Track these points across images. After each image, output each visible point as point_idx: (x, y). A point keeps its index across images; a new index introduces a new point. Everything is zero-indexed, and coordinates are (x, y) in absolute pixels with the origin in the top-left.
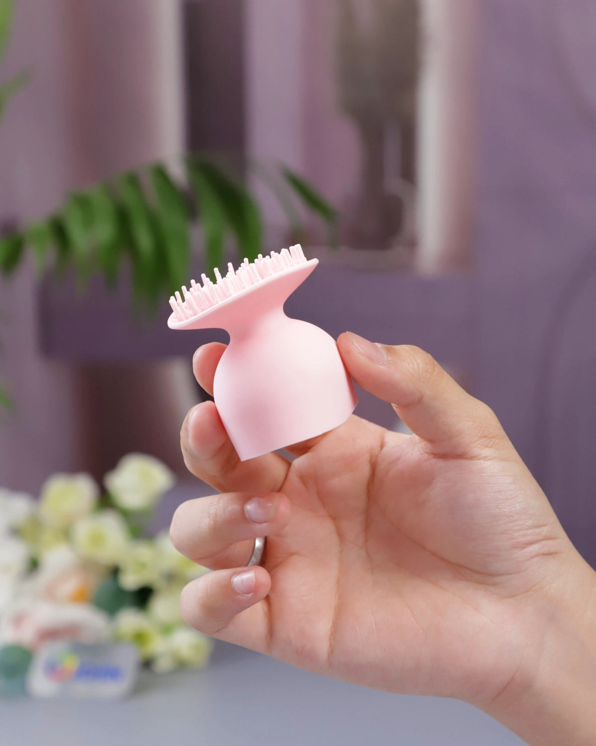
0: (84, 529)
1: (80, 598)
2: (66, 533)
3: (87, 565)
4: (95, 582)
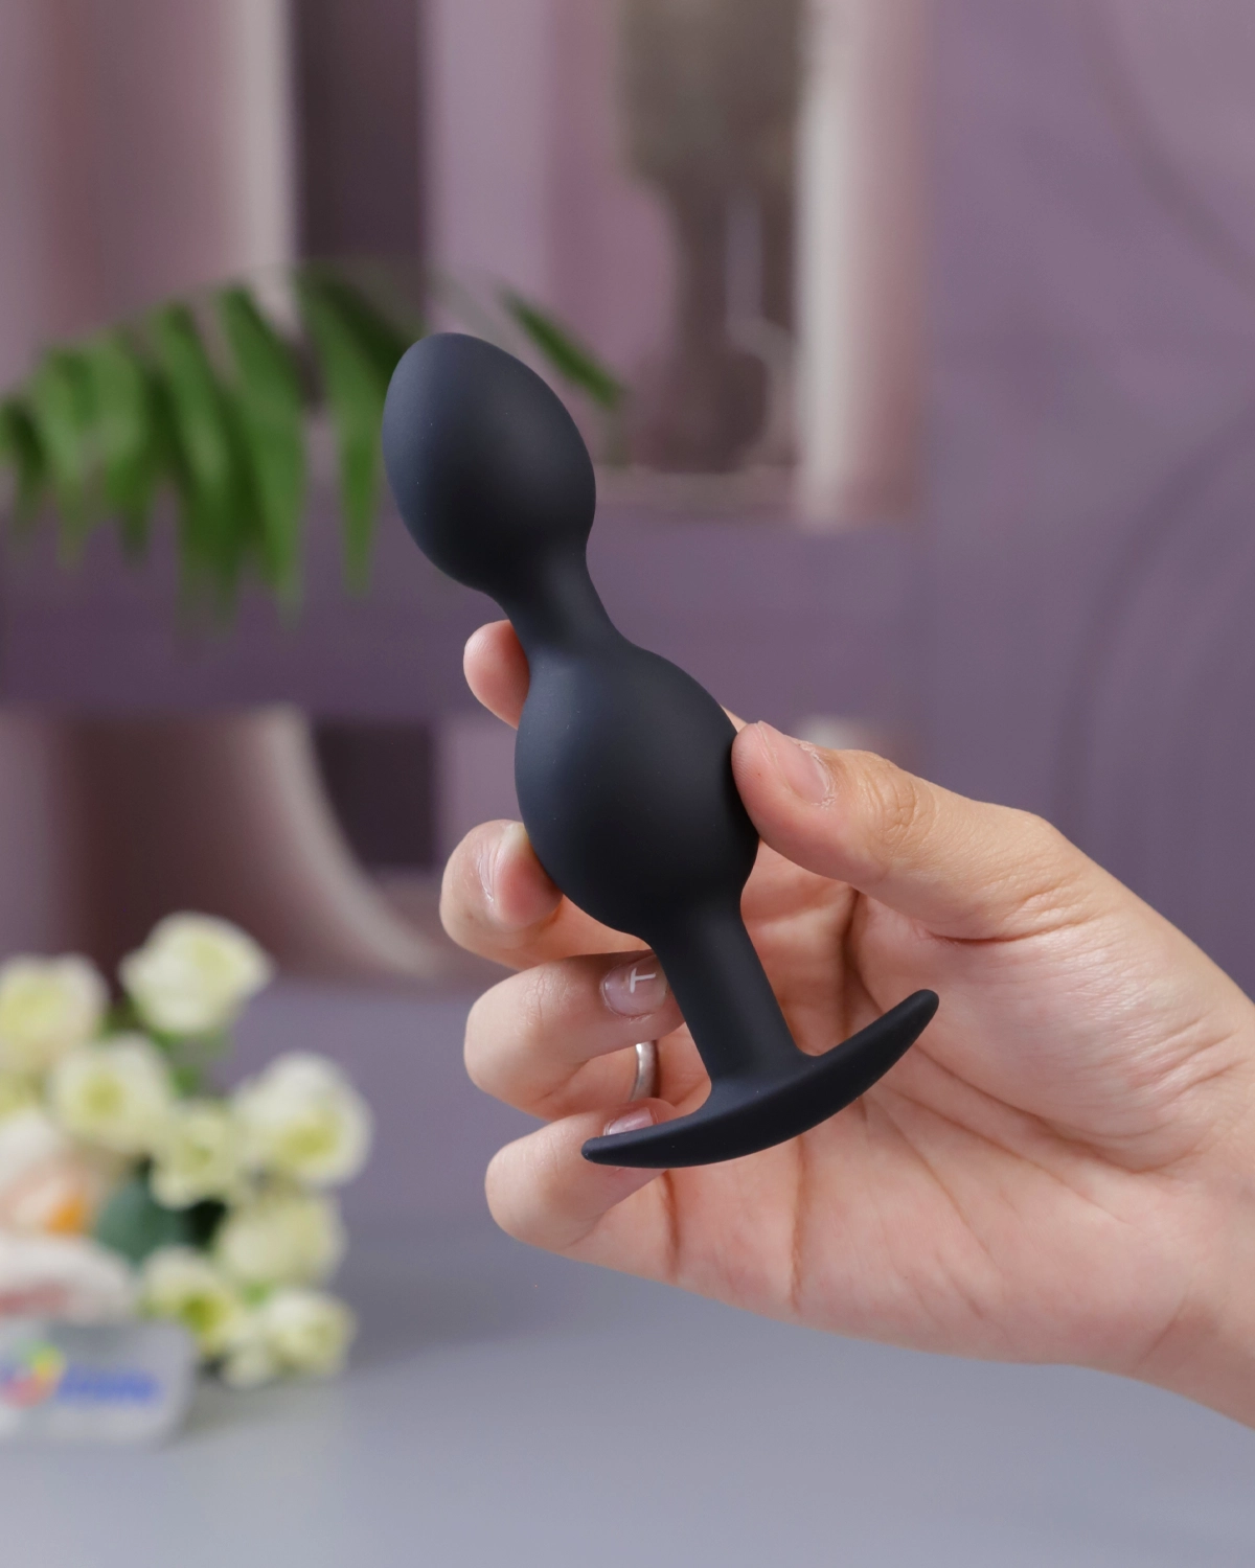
0: (76, 1076)
1: (67, 1225)
2: (37, 1086)
3: (82, 1153)
4: (99, 1191)
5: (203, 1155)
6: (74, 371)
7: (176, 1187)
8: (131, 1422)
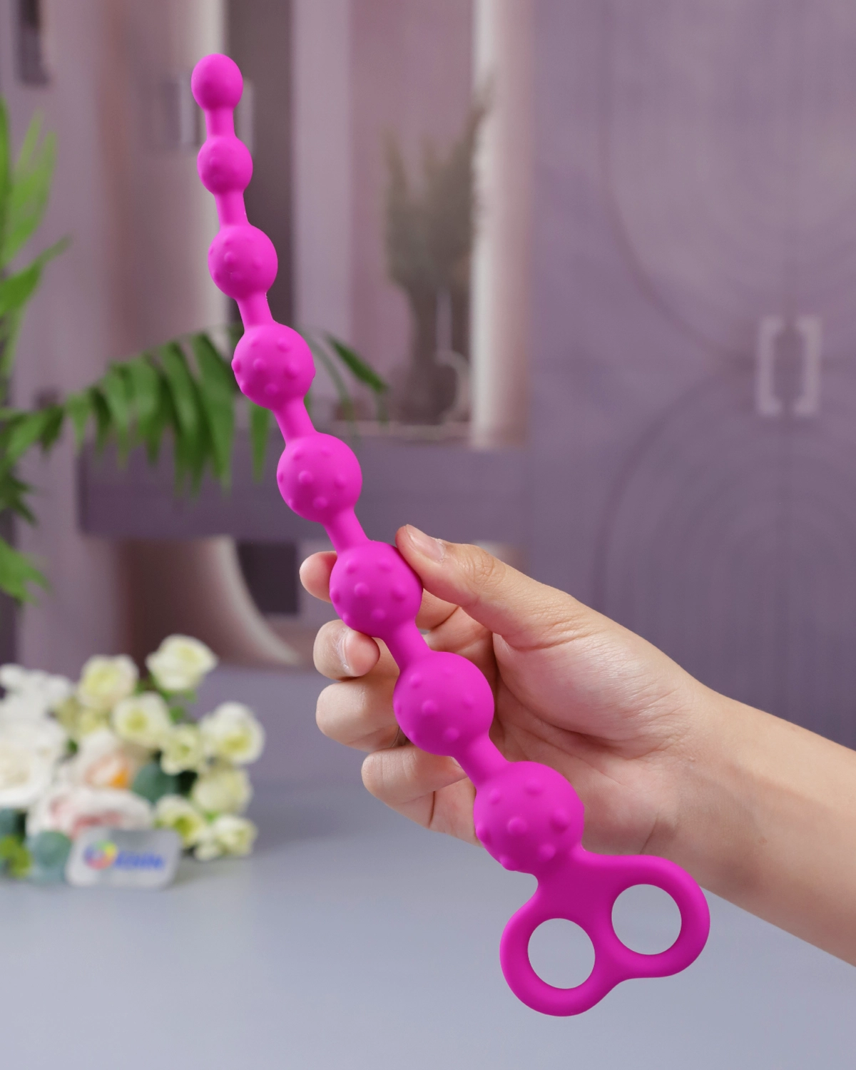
0: (124, 712)
1: (120, 783)
2: (106, 716)
3: (127, 749)
4: (134, 767)
5: (185, 749)
6: (124, 373)
7: (172, 766)
8: (150, 878)
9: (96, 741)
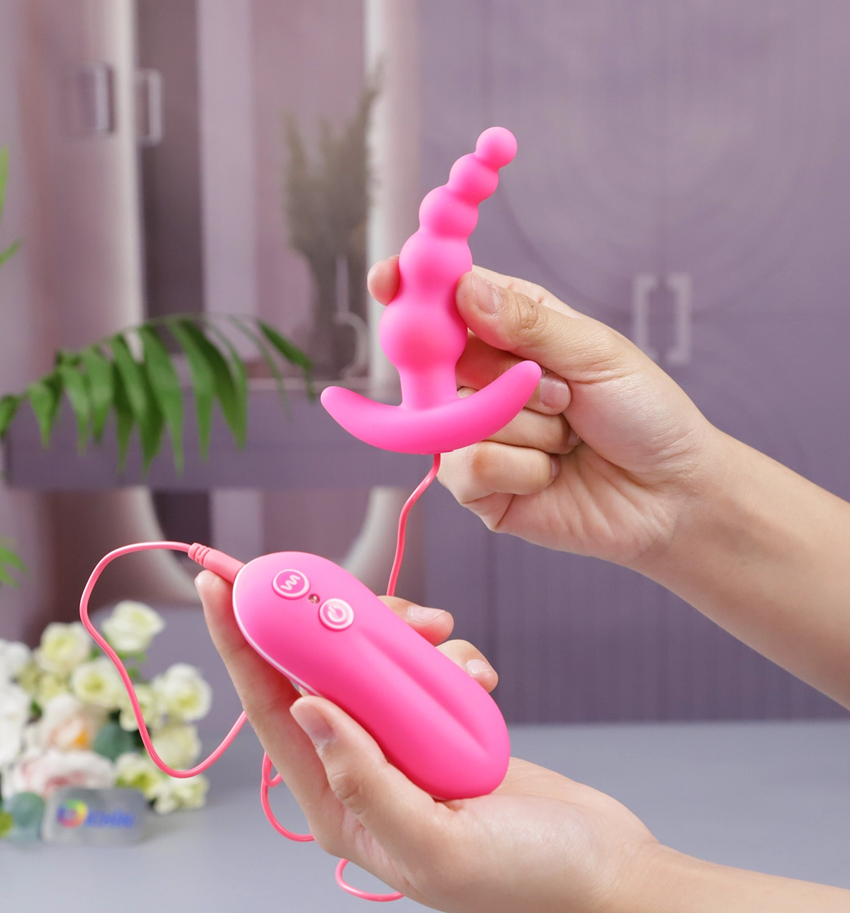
0: (82, 676)
1: (82, 744)
2: (65, 681)
3: (86, 711)
4: (94, 728)
7: (129, 723)
9: (58, 705)
